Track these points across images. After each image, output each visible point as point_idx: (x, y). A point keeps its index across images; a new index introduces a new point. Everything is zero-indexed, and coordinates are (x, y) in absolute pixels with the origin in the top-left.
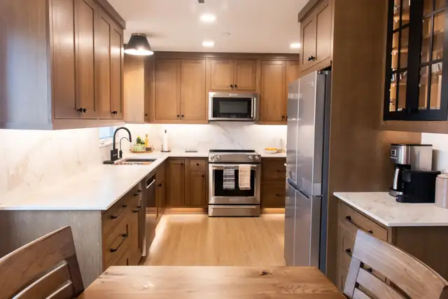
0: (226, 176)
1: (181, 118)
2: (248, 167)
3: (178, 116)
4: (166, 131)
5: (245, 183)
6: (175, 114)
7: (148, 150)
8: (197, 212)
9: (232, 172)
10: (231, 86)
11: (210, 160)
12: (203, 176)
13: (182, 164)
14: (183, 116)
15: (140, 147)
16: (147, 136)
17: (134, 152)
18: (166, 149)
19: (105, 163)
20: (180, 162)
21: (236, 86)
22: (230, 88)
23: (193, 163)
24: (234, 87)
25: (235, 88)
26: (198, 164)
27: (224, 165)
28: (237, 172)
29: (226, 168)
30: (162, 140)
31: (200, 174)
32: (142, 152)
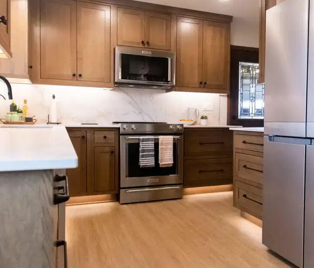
0: (143, 151)
2: (170, 139)
3: (74, 75)
4: (54, 97)
5: (167, 158)
6: (69, 72)
7: (29, 120)
8: (102, 201)
9: (151, 145)
10: (143, 43)
11: (121, 130)
12: (112, 152)
13: (83, 137)
14: (80, 76)
15: (16, 116)
16: (25, 102)
17: (7, 123)
21: (148, 43)
22: (141, 46)
23: (99, 136)
24: (145, 44)
26: (105, 137)
27: (142, 137)
28: (157, 145)
29: (143, 140)
31: (108, 149)
32: (21, 123)
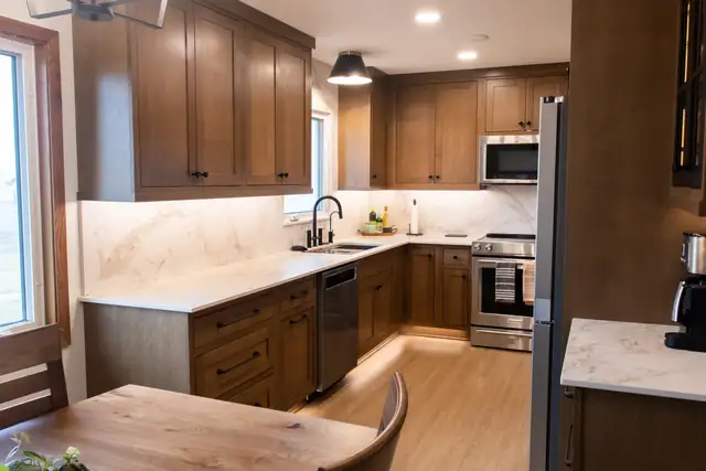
0: (500, 280)
1: (435, 180)
3: (431, 177)
4: (415, 202)
6: (425, 173)
7: (387, 231)
8: (450, 337)
9: (511, 274)
10: (521, 124)
11: (473, 250)
12: (464, 277)
13: (430, 256)
14: (438, 177)
15: (373, 227)
16: (386, 208)
17: (364, 234)
18: (415, 231)
19: (295, 249)
20: (426, 252)
21: (529, 123)
22: (519, 127)
23: (449, 256)
24: (525, 125)
25: (527, 127)
26: (456, 257)
27: (497, 261)
28: (519, 273)
29: (500, 265)
30: (409, 215)
31: (459, 273)
32: (376, 235)
